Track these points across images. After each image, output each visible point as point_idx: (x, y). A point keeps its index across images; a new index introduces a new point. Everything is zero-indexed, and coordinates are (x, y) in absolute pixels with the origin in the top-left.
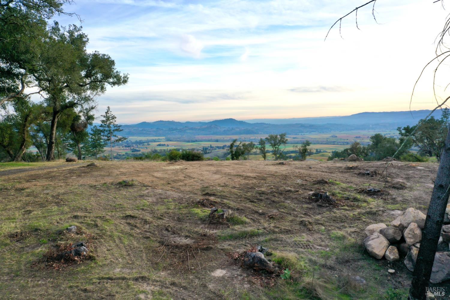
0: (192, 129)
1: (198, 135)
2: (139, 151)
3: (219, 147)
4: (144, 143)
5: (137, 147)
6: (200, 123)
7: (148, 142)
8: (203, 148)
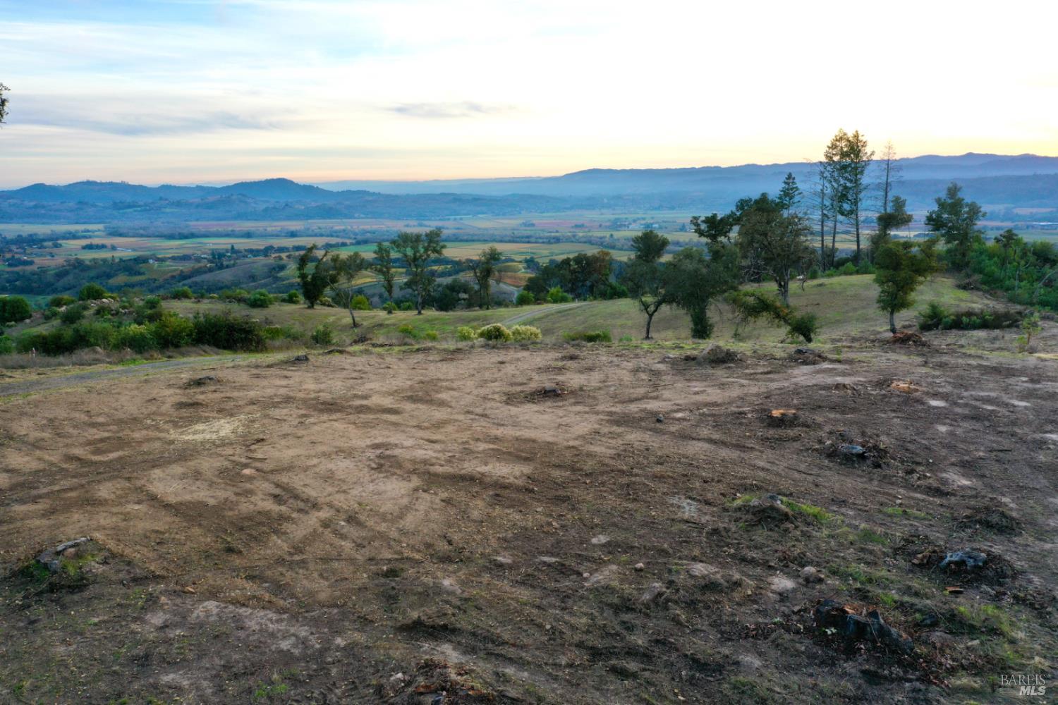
0: (178, 204)
1: (197, 220)
3: (255, 252)
5: (25, 253)
6: (200, 188)
7: (55, 239)
8: (213, 254)
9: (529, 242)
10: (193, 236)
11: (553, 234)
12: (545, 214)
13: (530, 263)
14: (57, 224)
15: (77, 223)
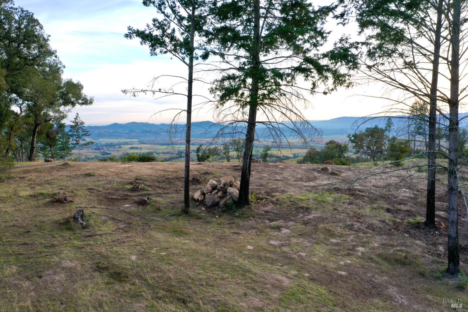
0: (167, 132)
2: (110, 154)
4: (115, 145)
5: (108, 150)
7: (120, 145)
8: (179, 152)
14: (121, 139)
15: (128, 139)
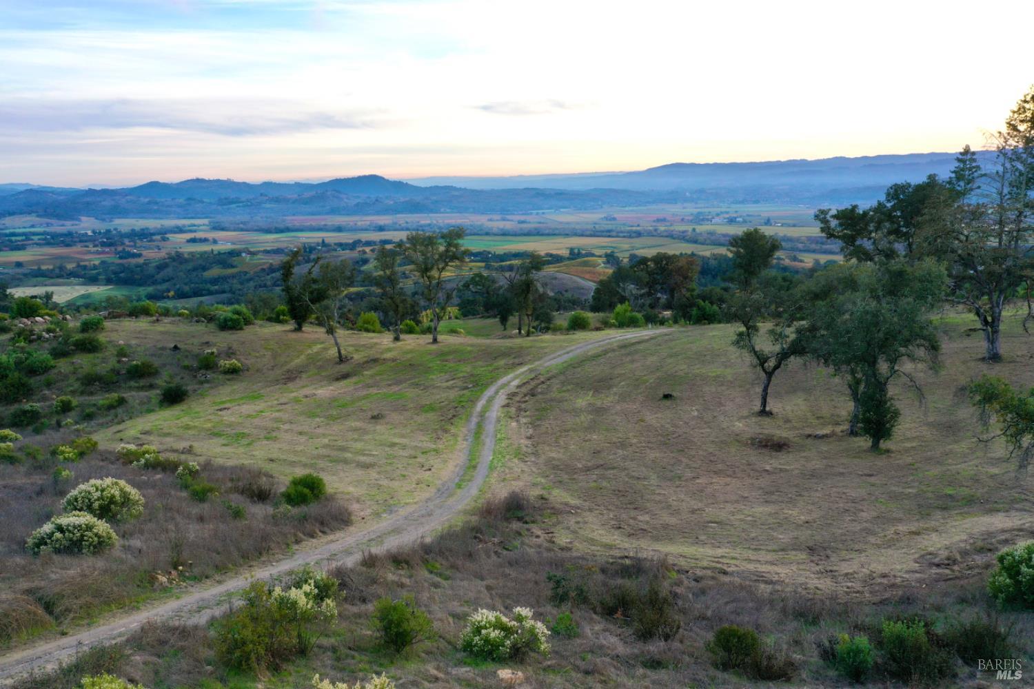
0: (277, 200)
1: (294, 215)
2: (140, 255)
3: (342, 246)
4: (152, 234)
5: (135, 247)
6: (298, 185)
7: (163, 233)
9: (609, 236)
10: (288, 230)
11: (634, 228)
12: (627, 209)
13: (611, 258)
14: (167, 218)
15: (185, 218)
